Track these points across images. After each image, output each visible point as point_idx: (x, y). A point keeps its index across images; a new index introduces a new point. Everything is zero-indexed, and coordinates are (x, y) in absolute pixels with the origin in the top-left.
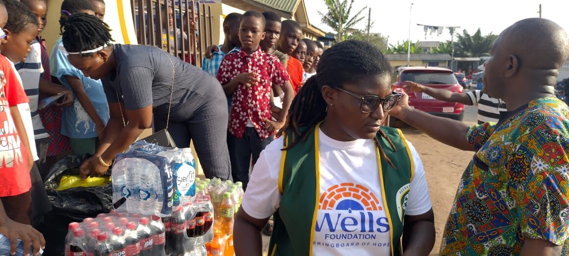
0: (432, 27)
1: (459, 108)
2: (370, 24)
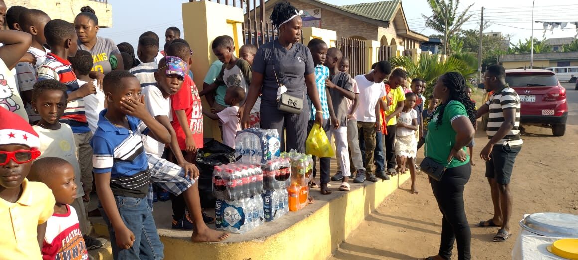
0: (553, 23)
1: (561, 110)
2: (484, 24)
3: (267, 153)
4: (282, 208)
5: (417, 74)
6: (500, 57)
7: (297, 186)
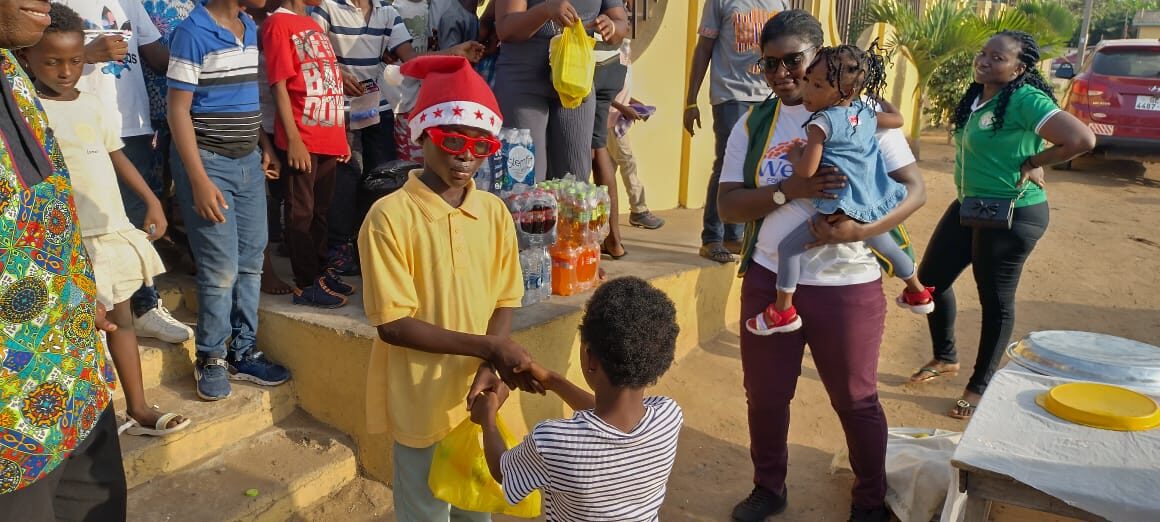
3: (503, 176)
4: (537, 286)
5: (919, 38)
6: (1137, 15)
7: (574, 247)
